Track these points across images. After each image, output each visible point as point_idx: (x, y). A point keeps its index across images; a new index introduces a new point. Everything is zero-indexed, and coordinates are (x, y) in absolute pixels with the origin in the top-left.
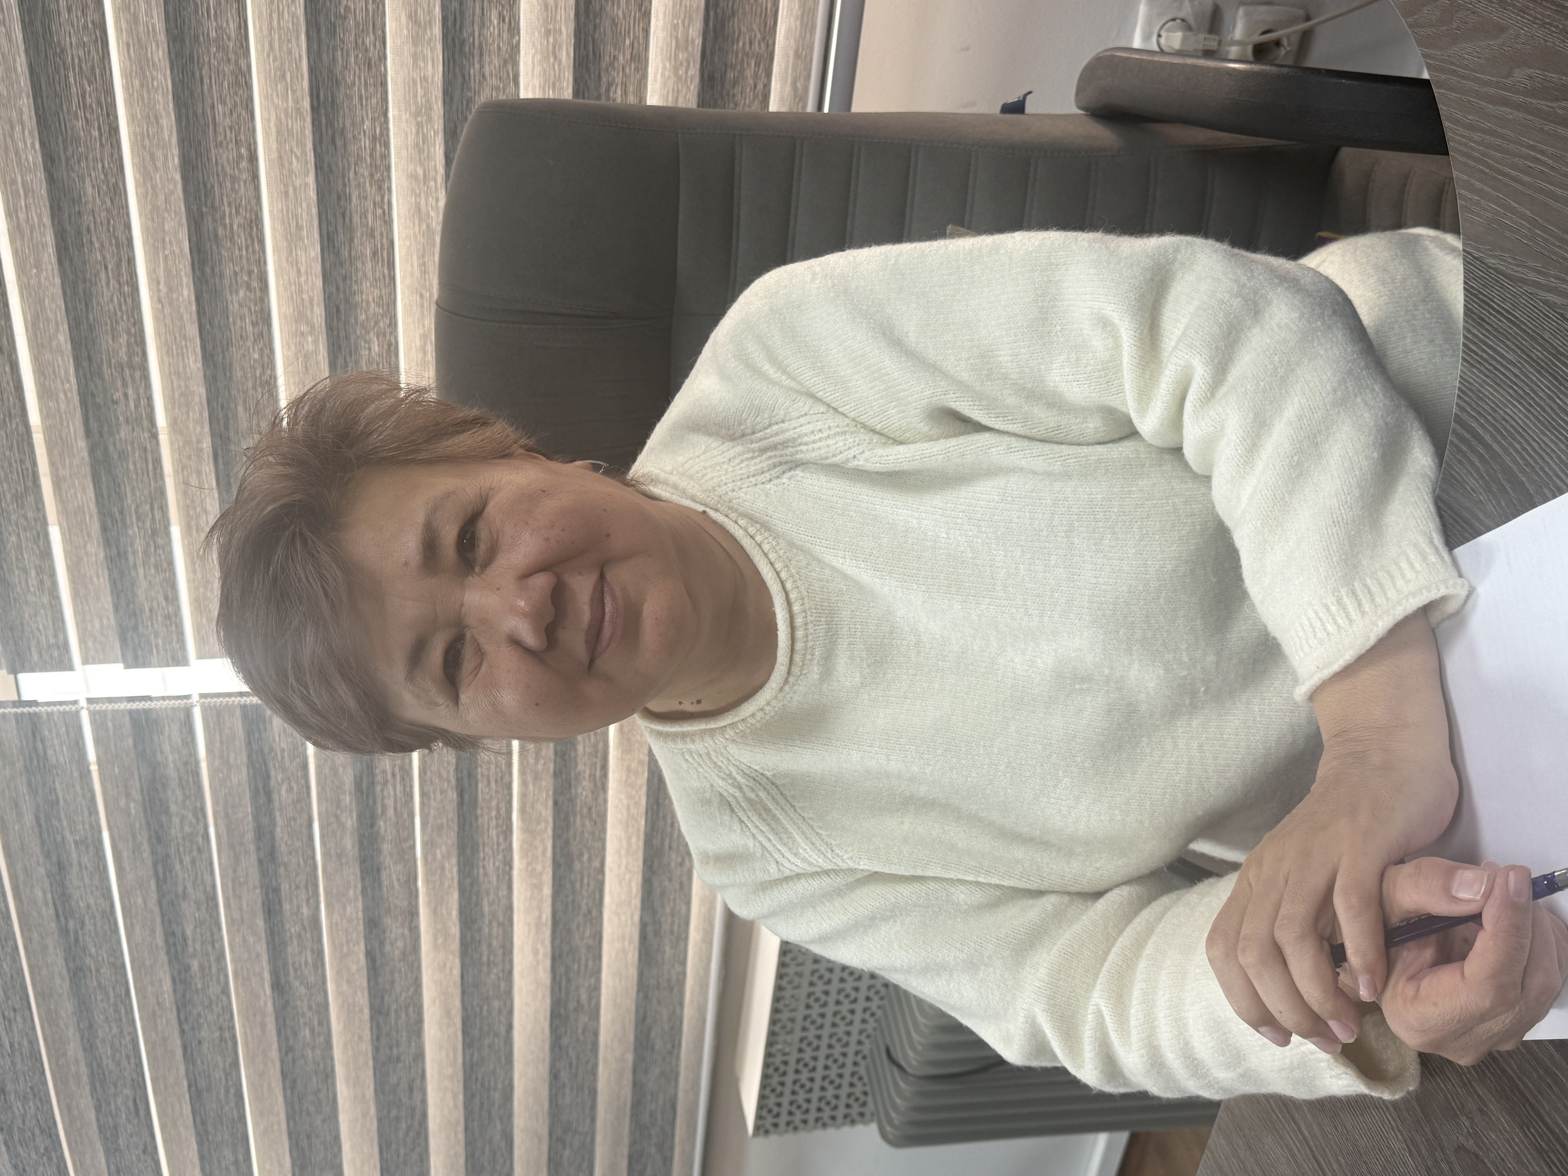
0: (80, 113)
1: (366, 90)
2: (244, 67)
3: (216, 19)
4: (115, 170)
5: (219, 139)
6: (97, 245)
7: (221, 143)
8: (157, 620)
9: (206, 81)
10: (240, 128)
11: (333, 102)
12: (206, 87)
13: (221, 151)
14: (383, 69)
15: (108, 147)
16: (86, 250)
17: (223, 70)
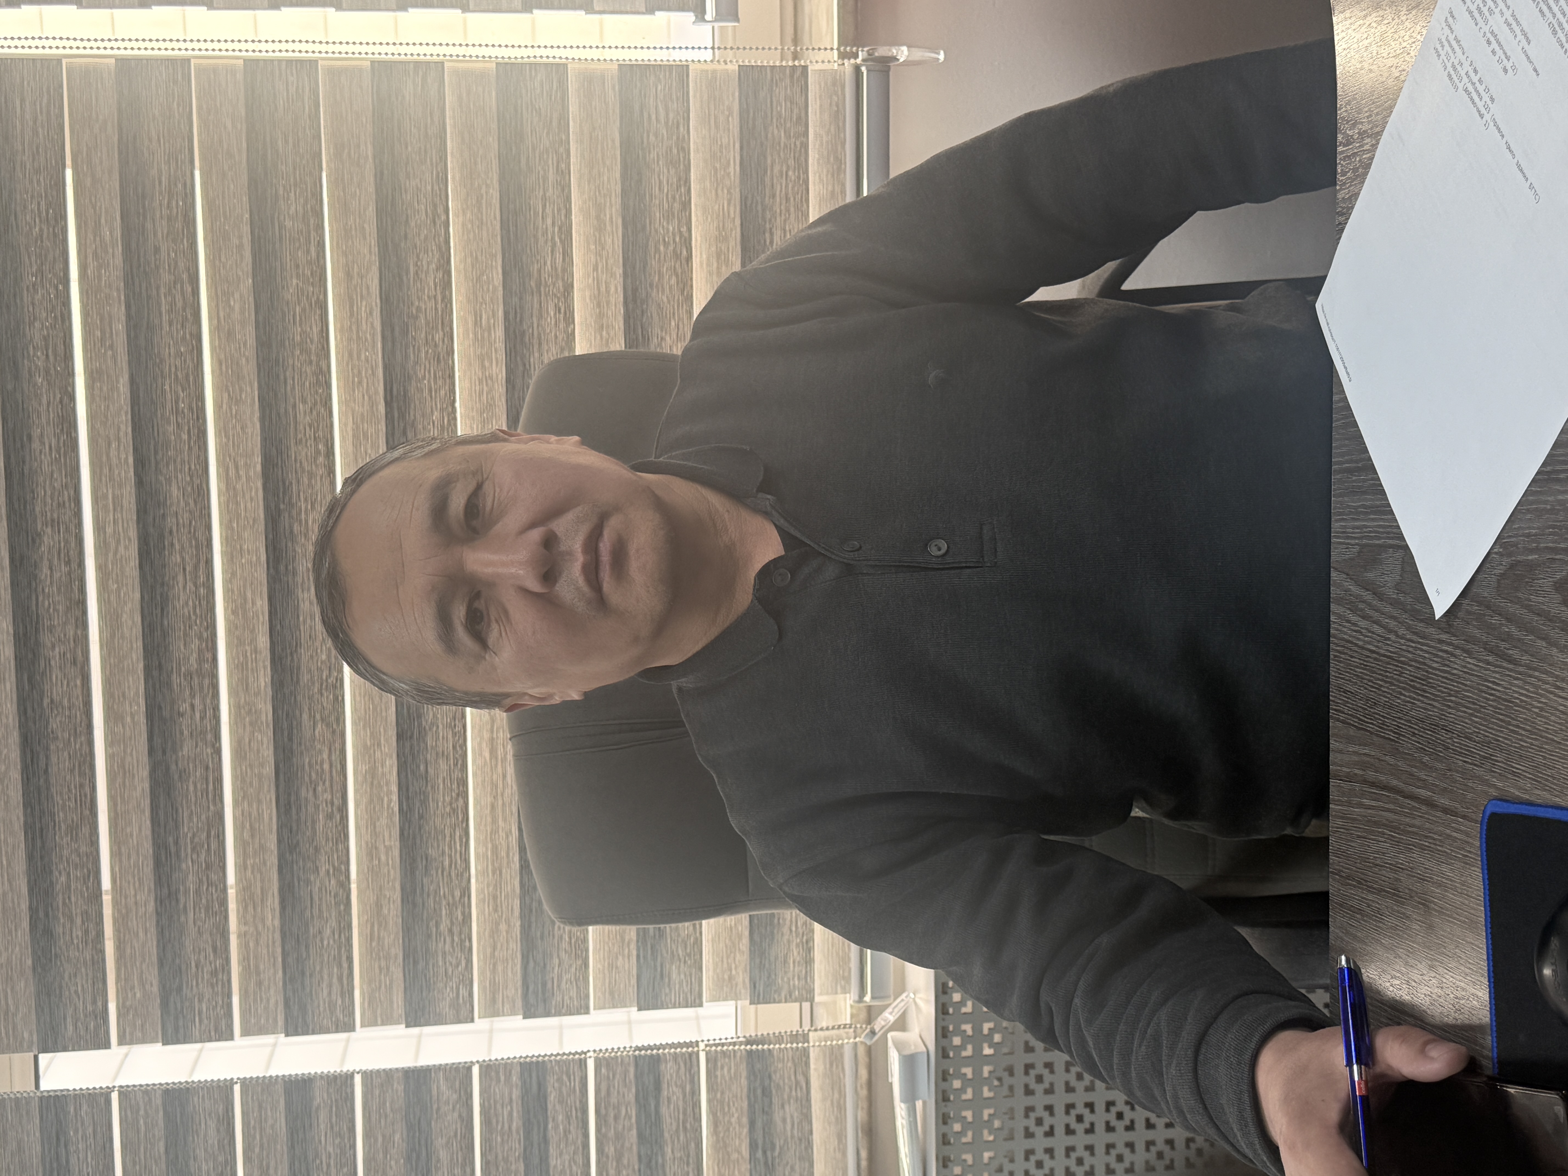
0: (173, 419)
1: (435, 383)
2: (324, 368)
3: (301, 325)
4: (200, 472)
5: (299, 436)
6: (177, 547)
7: (301, 440)
8: (203, 978)
9: (290, 382)
10: (318, 426)
11: (405, 395)
12: (289, 388)
13: (300, 448)
14: (450, 362)
15: (195, 449)
16: (167, 553)
17: (306, 371)
